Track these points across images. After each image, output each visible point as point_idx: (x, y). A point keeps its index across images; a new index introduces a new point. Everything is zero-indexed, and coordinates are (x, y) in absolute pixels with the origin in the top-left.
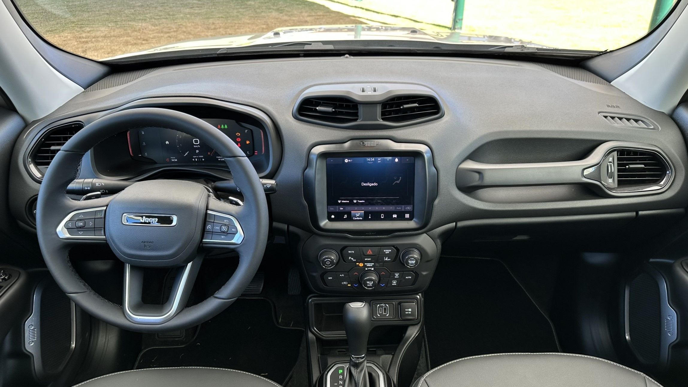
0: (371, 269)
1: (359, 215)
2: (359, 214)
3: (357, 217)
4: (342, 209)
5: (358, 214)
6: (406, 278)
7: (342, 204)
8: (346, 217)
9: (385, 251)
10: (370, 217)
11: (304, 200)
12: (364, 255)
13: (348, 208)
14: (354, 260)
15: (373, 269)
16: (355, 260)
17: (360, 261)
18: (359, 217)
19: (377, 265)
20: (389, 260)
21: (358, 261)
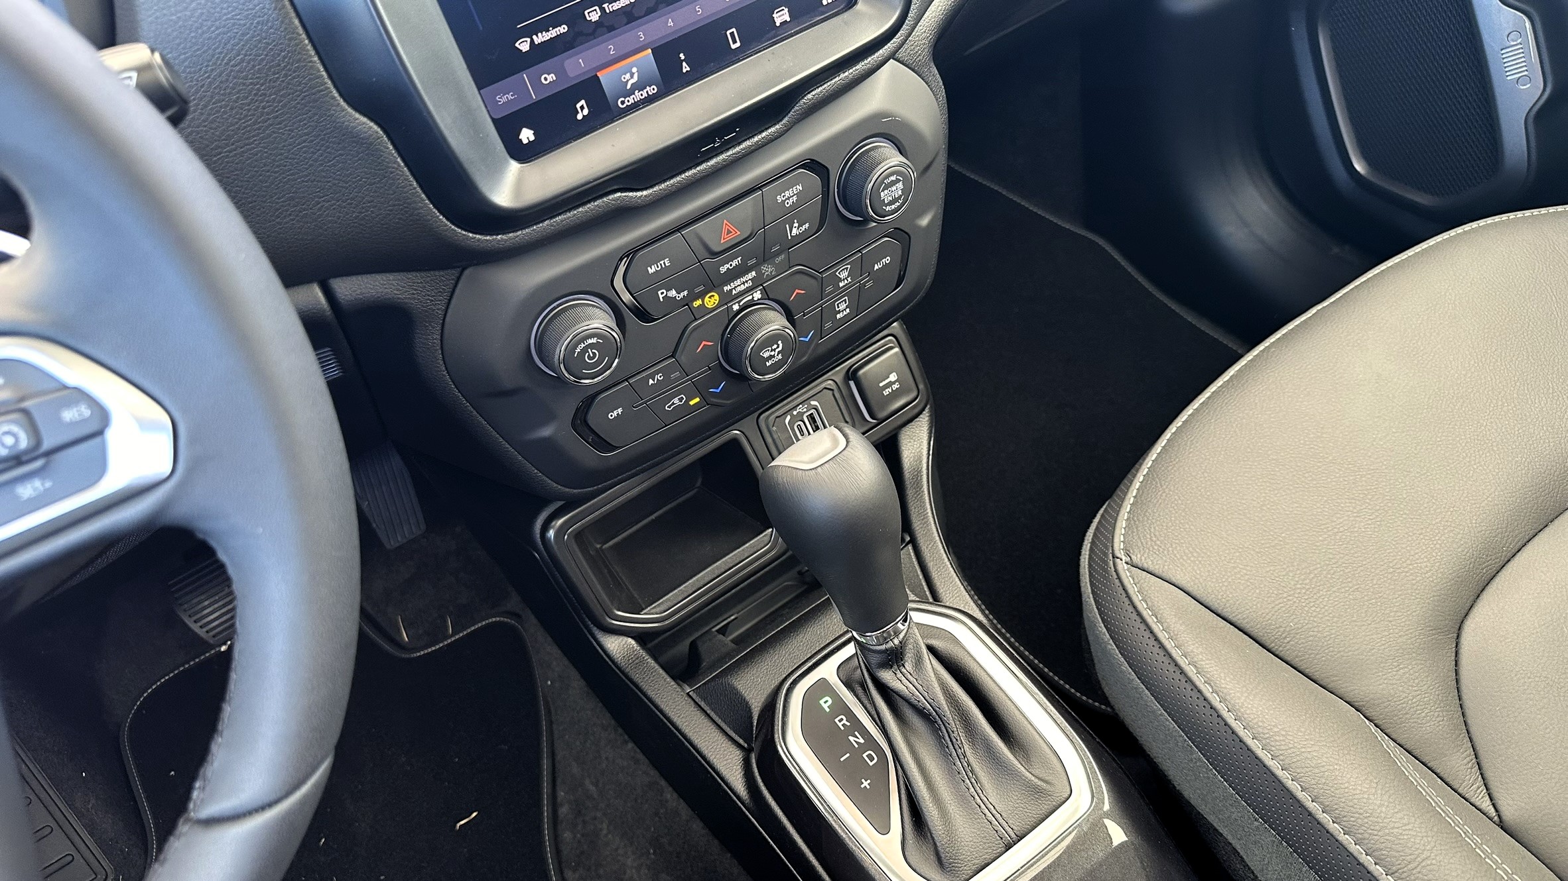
0: (750, 297)
1: (635, 78)
2: (634, 70)
3: (631, 93)
4: (551, 77)
5: (632, 77)
6: (876, 267)
7: (541, 53)
8: (586, 112)
9: (779, 198)
10: (686, 68)
11: (350, 110)
12: (714, 254)
13: (578, 64)
14: (681, 295)
15: (757, 295)
16: (686, 293)
17: (702, 288)
18: (639, 86)
19: (767, 269)
20: (803, 228)
21: (697, 290)
